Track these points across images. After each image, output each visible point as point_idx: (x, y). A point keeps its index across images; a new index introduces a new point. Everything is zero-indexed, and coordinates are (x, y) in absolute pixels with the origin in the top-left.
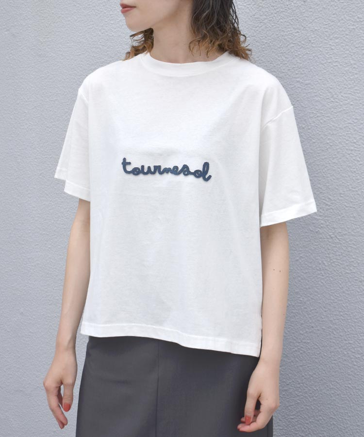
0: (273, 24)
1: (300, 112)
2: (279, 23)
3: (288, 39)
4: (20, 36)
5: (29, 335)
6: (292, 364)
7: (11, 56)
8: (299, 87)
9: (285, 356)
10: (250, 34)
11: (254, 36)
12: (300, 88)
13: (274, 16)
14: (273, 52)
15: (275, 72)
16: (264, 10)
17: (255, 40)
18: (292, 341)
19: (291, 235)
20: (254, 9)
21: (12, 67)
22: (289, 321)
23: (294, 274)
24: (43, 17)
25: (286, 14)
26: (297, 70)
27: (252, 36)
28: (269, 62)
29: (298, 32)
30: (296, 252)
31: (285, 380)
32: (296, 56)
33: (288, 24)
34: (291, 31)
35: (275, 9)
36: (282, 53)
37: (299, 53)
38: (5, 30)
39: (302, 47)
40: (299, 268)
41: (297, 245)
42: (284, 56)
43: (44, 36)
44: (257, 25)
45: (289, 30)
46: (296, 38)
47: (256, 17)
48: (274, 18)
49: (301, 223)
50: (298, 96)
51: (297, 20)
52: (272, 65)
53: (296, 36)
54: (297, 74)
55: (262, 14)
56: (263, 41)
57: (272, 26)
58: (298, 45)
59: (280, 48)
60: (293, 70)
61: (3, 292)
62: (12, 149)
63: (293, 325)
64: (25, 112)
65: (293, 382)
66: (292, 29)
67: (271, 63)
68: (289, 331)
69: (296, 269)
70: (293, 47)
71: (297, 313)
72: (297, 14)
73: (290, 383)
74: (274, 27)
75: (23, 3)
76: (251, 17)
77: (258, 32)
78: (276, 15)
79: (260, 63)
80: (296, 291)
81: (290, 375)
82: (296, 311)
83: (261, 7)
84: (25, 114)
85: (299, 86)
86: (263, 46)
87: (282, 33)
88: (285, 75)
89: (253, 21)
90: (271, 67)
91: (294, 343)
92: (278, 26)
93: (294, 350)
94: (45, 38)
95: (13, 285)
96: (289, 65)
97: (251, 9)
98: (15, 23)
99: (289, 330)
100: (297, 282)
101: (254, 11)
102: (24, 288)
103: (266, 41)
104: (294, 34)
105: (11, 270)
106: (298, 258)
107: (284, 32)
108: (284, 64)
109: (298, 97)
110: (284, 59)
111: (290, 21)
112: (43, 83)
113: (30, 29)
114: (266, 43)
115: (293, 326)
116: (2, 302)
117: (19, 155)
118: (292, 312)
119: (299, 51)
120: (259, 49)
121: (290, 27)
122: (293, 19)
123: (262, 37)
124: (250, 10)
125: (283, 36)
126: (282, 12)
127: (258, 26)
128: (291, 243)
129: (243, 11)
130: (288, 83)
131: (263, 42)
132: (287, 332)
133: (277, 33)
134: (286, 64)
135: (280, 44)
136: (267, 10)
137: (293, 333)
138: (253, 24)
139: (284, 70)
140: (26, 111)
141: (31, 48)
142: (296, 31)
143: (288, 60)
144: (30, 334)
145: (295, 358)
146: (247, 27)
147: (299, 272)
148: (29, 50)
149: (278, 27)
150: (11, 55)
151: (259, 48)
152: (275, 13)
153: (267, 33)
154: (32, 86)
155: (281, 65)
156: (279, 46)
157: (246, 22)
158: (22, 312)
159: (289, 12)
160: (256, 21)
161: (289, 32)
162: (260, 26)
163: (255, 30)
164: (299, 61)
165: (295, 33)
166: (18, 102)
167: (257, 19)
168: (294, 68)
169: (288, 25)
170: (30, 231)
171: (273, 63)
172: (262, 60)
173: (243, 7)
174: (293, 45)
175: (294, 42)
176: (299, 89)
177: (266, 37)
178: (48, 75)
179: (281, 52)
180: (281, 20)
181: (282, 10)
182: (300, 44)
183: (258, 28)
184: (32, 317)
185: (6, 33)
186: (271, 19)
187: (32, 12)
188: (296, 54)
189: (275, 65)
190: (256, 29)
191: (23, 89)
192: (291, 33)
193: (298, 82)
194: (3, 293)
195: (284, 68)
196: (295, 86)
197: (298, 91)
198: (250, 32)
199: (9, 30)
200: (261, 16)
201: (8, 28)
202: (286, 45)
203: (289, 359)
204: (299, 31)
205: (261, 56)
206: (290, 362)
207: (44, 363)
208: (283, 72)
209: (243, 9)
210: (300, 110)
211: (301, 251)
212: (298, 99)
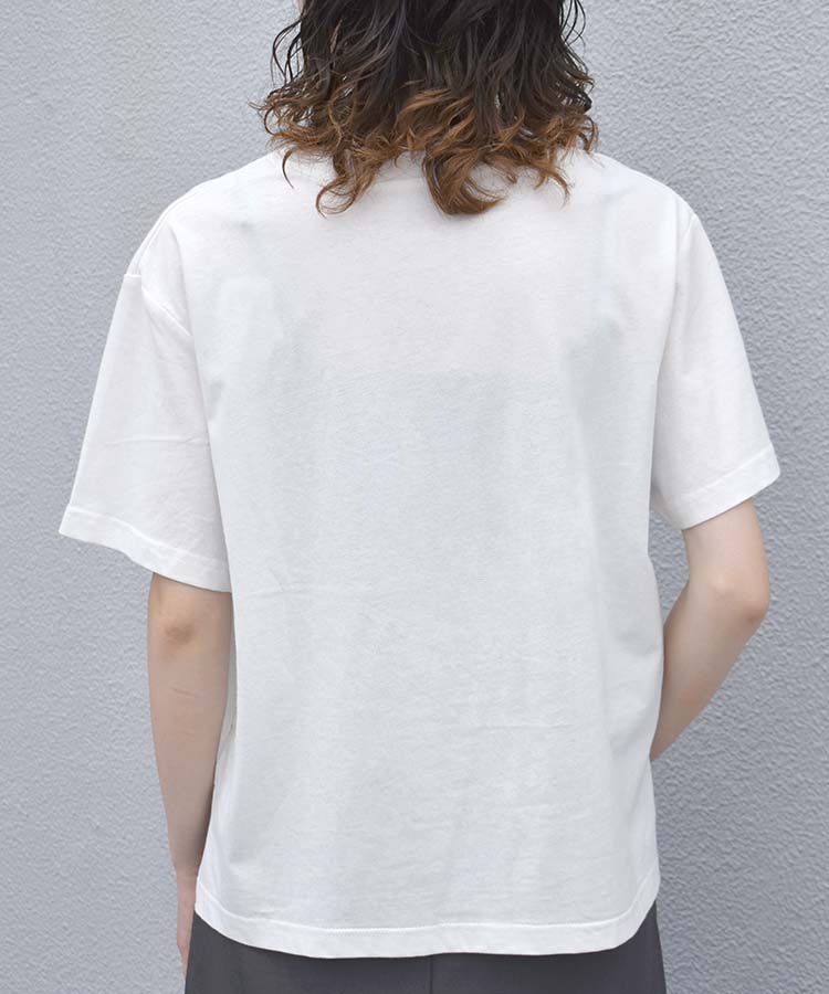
0: (728, 51)
1: (808, 276)
2: (743, 46)
3: (769, 88)
4: (64, 109)
5: (120, 886)
6: (814, 936)
7: (43, 162)
8: (802, 213)
9: (792, 915)
10: (668, 79)
11: (681, 83)
12: (807, 214)
13: (731, 30)
14: (731, 122)
15: (738, 174)
16: (703, 15)
17: (683, 93)
18: (810, 877)
19: (797, 600)
20: (678, 13)
21: (47, 189)
22: (801, 824)
23: (810, 702)
24: (123, 56)
25: (764, 22)
26: (795, 168)
27: (675, 85)
28: (721, 148)
29: (796, 68)
30: (811, 643)
31: (795, 980)
32: (792, 130)
33: (769, 49)
34: (778, 65)
35: (732, 11)
36: (755, 124)
37: (800, 122)
38: (27, 93)
39: (808, 106)
40: (821, 686)
41: (815, 624)
42: (762, 132)
43: (130, 107)
44: (687, 54)
45: (771, 63)
46: (790, 84)
47: (680, 33)
48: (731, 33)
49: (822, 567)
50: (802, 235)
51: (792, 37)
52: (729, 156)
53: (791, 78)
54: (797, 178)
55: (698, 25)
56: (704, 94)
57: (727, 55)
58: (797, 101)
59: (748, 112)
60: (785, 169)
61: (47, 775)
62: (55, 403)
63: (811, 835)
64: (87, 306)
65: (818, 983)
66: (779, 61)
67: (727, 152)
68: (800, 852)
69: (813, 687)
70: (783, 107)
71: (822, 802)
72: (791, 22)
73: (810, 986)
74: (733, 57)
75: (70, 23)
76: (670, 33)
77: (688, 72)
78: (735, 27)
79: (698, 153)
80: (817, 744)
81: (809, 966)
82: (818, 798)
83: (694, 8)
84: (85, 311)
85: (803, 209)
86: (706, 109)
87: (754, 73)
88: (766, 182)
89: (675, 45)
90: (727, 162)
91: (816, 882)
92: (742, 54)
93: (817, 899)
94: (129, 111)
95: (71, 758)
96: (777, 155)
97: (670, 14)
98: (54, 76)
99: (801, 847)
100: (818, 721)
101: (677, 17)
102: (102, 763)
103: (712, 96)
104: (784, 73)
105: (64, 718)
106: (817, 659)
107: (759, 70)
108: (761, 154)
109: (802, 239)
110: (762, 139)
111: (773, 40)
112: (130, 228)
113: (90, 88)
114: (712, 100)
115: (811, 838)
116: (45, 802)
117: (74, 418)
118: (809, 801)
119: (801, 118)
120: (693, 116)
121: (773, 55)
122: (781, 35)
123: (701, 85)
124: (666, 16)
125: (756, 80)
126: (751, 16)
127: (689, 57)
128: (799, 620)
129: (649, 19)
130: (774, 201)
131: (703, 98)
132: (797, 854)
133: (741, 74)
134: (766, 152)
135: (750, 103)
136: (712, 15)
137: (814, 856)
138: (677, 52)
139: (762, 168)
140: (89, 304)
141: (96, 139)
142: (788, 67)
143: (771, 142)
144: (120, 882)
145: (820, 920)
146: (660, 60)
147: (821, 695)
148: (91, 144)
149: (743, 57)
150: (44, 159)
151: (695, 113)
152: (734, 22)
153: (715, 74)
154: (102, 236)
155: (754, 156)
156: (746, 107)
157: (656, 48)
158: (98, 827)
159: (768, 16)
160: (685, 43)
161: (770, 71)
162: (694, 57)
163: (680, 68)
164: (801, 145)
165: (789, 71)
166: (68, 280)
167: (685, 40)
168: (788, 161)
169: (768, 52)
170: (110, 615)
171: (733, 151)
172: (702, 146)
173: (649, 9)
174: (783, 103)
175: (785, 96)
176: (803, 216)
177: (711, 85)
178: (142, 206)
179: (752, 122)
180: (751, 40)
181: (750, 12)
182: (801, 99)
183: (689, 62)
184: (124, 838)
185: (28, 101)
186: (723, 36)
187: (94, 46)
188: (793, 127)
189: (737, 156)
190: (686, 64)
191: (77, 247)
192: (778, 73)
193: (800, 197)
194: (47, 779)
195: (761, 164)
196: (793, 211)
197: (800, 223)
198: (668, 74)
199: (35, 94)
200: (696, 30)
201: (33, 91)
202: (766, 102)
203: (804, 925)
204: (798, 66)
205: (701, 134)
206: (807, 932)
207: (160, 955)
208: (761, 175)
209: (649, 15)
210: (808, 272)
211: (824, 640)
212: (801, 244)
